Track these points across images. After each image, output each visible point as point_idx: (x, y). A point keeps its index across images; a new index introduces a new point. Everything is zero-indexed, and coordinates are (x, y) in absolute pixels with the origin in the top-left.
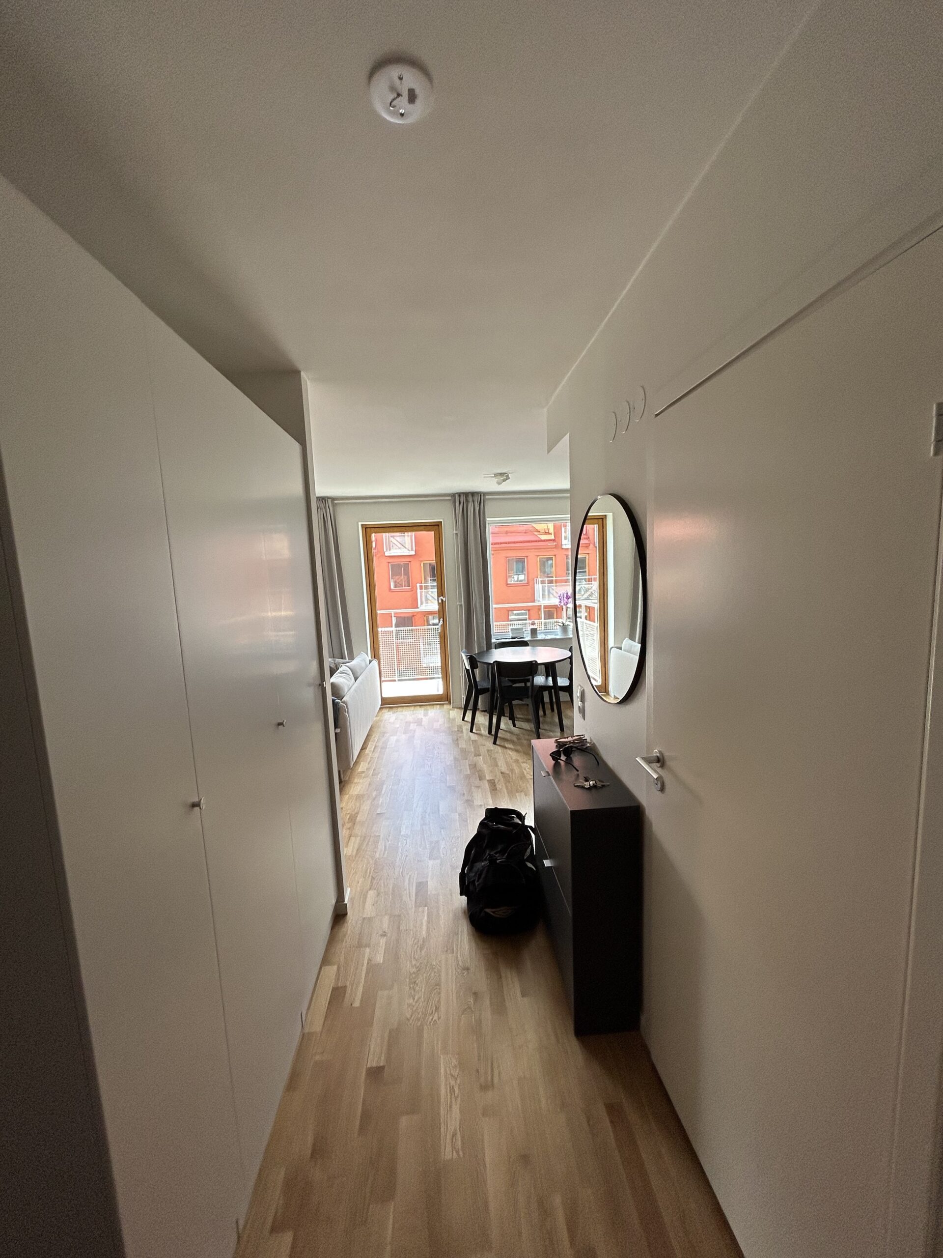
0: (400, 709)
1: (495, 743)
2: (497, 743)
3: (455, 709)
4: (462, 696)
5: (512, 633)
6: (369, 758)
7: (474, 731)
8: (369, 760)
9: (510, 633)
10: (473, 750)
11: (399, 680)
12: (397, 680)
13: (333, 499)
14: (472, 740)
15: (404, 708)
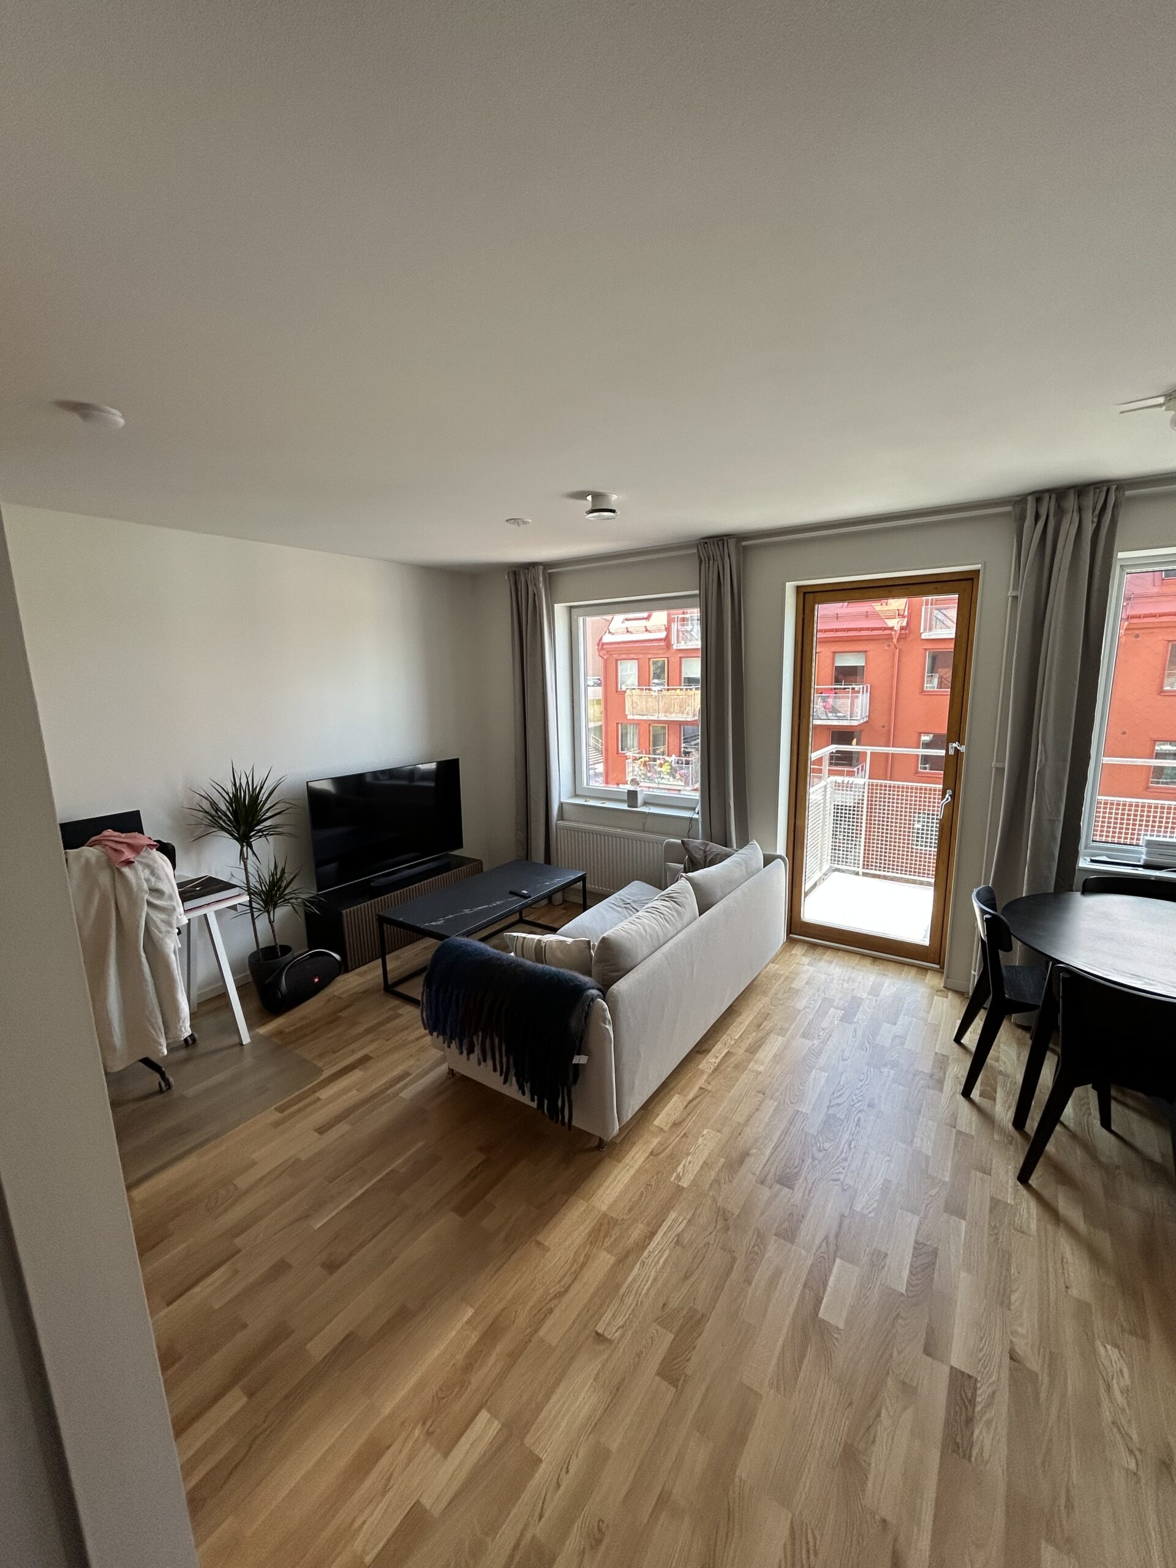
0: (828, 955)
1: (1024, 1177)
2: (1033, 1181)
3: (950, 994)
4: (973, 972)
5: (1148, 853)
6: (696, 1089)
7: (975, 1094)
8: (691, 1096)
9: (1144, 850)
10: (947, 1179)
11: (865, 874)
12: (861, 873)
13: (739, 538)
14: (959, 1133)
15: (840, 954)
